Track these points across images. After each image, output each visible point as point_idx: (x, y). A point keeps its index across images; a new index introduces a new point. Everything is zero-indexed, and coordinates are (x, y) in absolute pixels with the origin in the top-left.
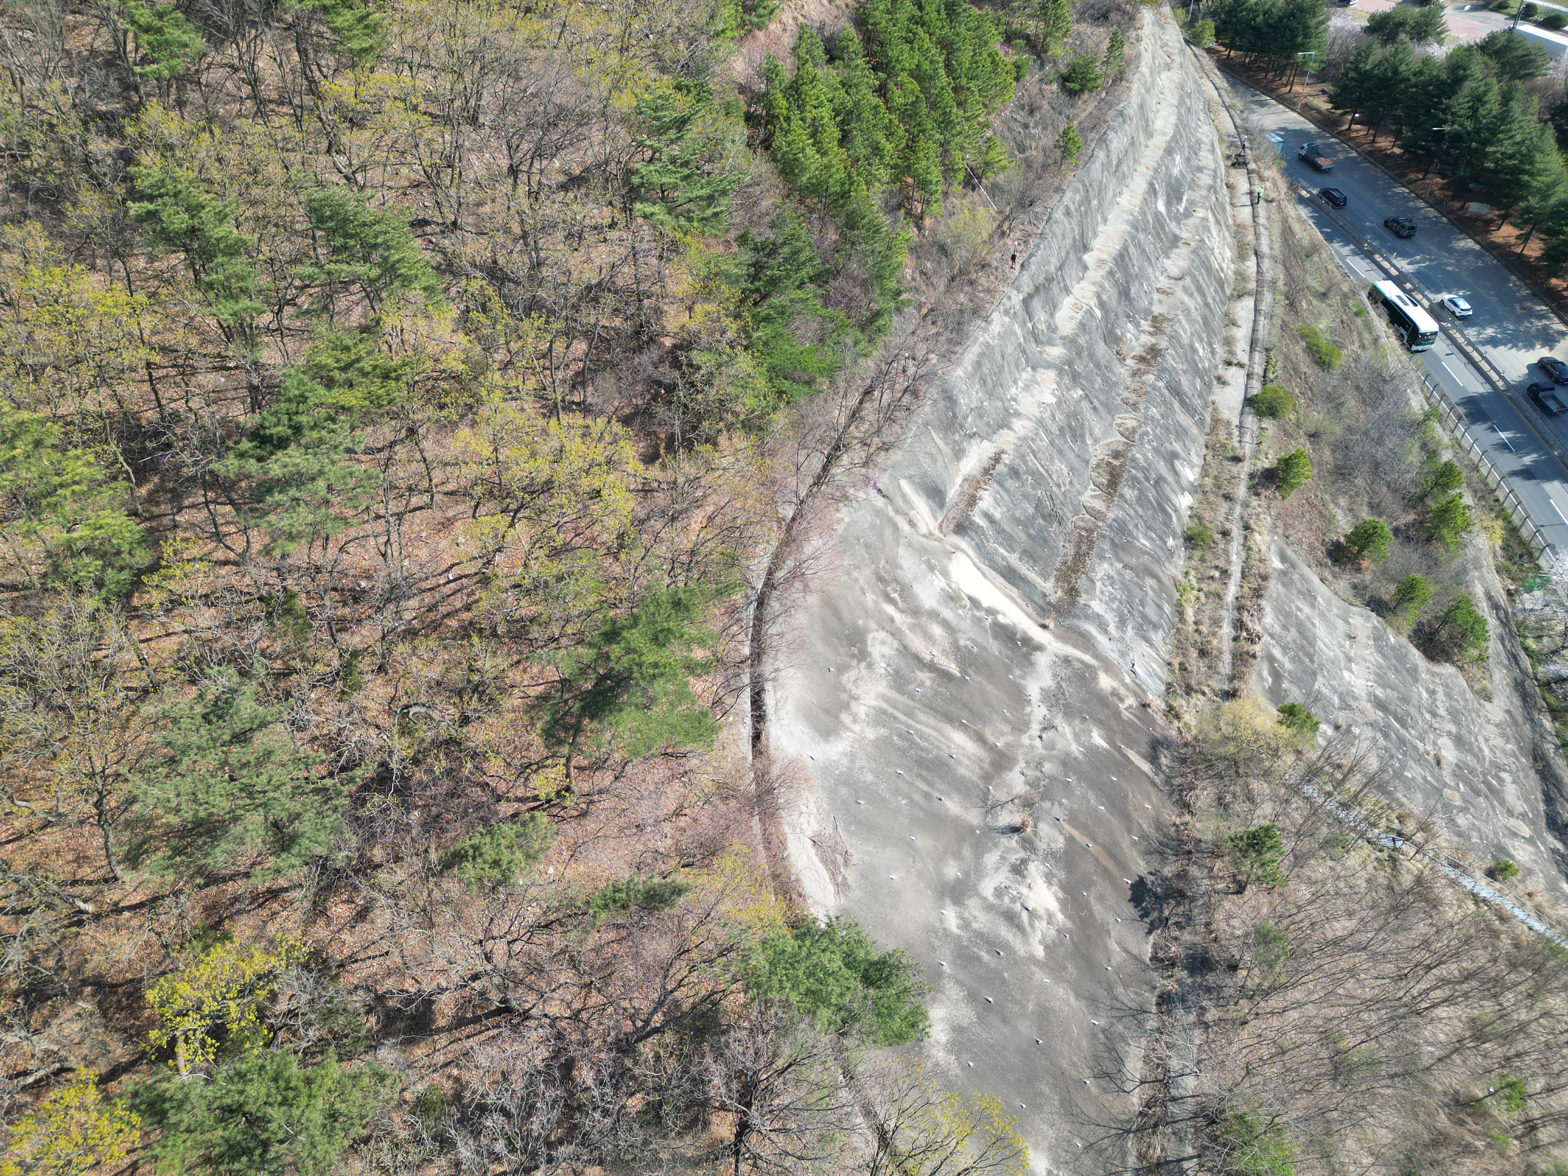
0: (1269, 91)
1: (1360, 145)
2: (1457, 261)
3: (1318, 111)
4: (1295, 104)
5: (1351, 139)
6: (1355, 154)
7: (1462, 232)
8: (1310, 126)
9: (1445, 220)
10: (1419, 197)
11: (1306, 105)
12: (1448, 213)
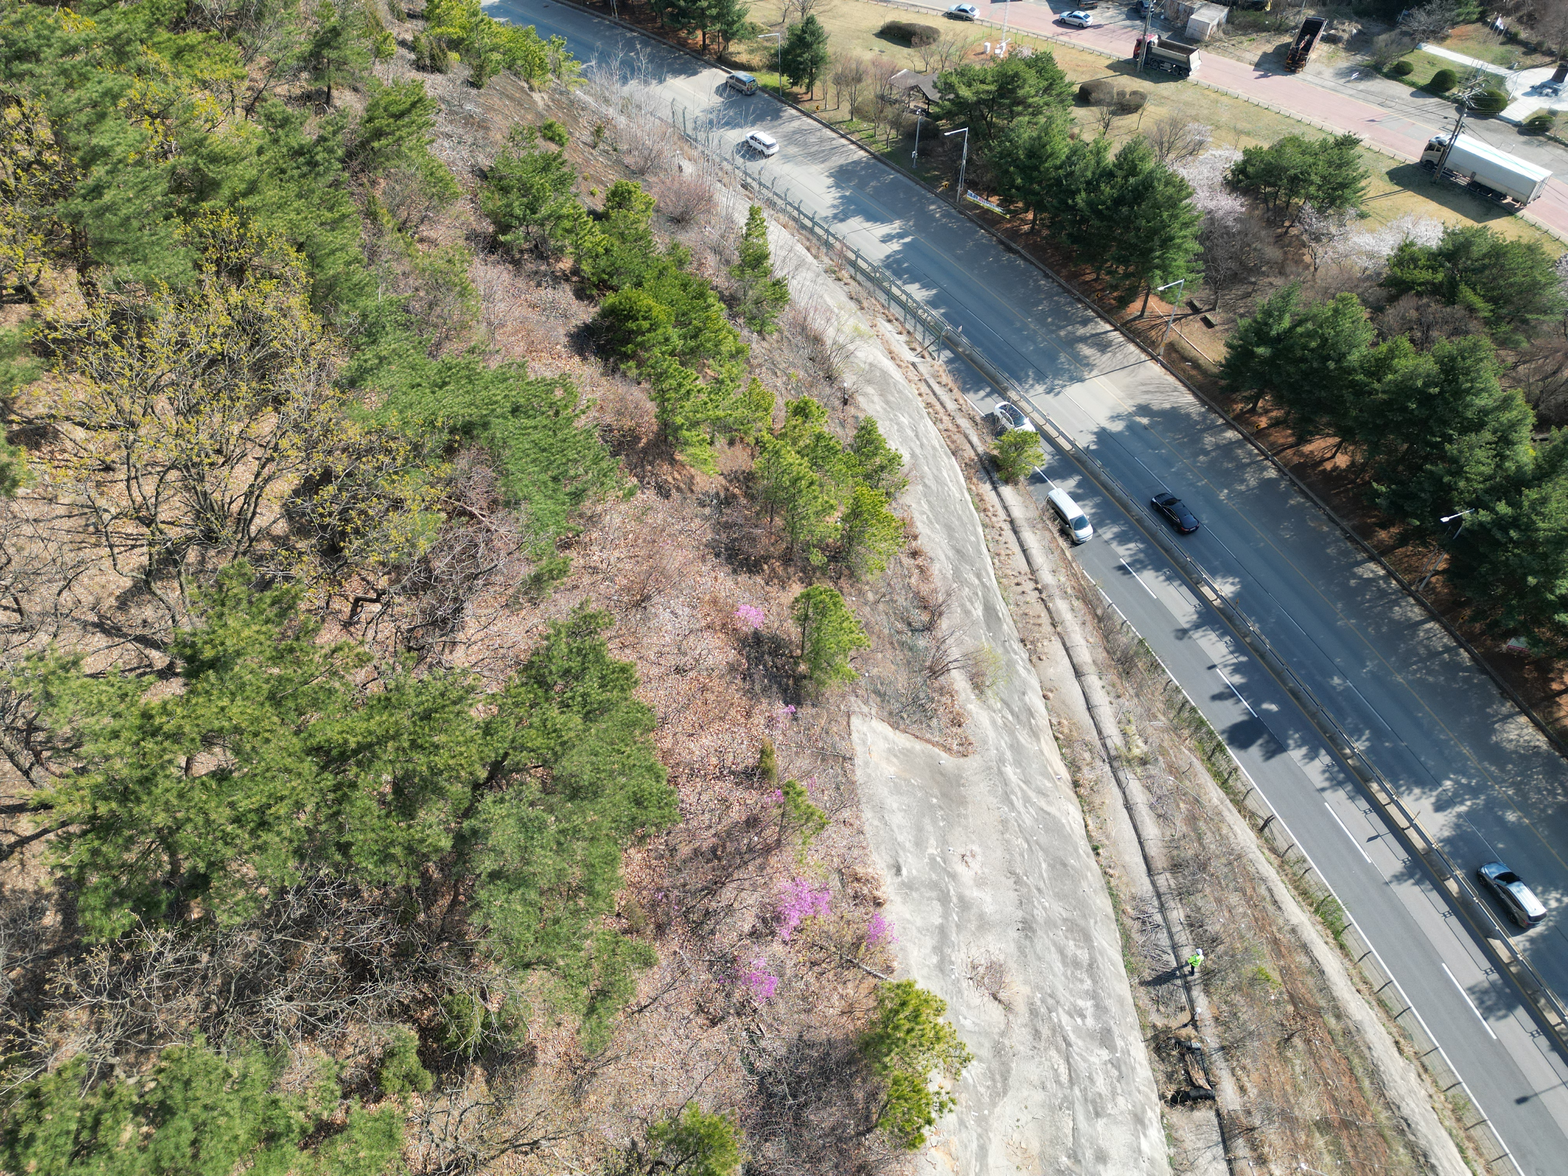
0: (1107, 313)
1: (1278, 450)
2: (1517, 786)
3: (1196, 365)
4: (1153, 344)
5: (1260, 434)
6: (1272, 473)
7: (1505, 695)
8: (1186, 400)
9: (1465, 655)
10: (1406, 589)
11: (1172, 347)
12: (1465, 640)
